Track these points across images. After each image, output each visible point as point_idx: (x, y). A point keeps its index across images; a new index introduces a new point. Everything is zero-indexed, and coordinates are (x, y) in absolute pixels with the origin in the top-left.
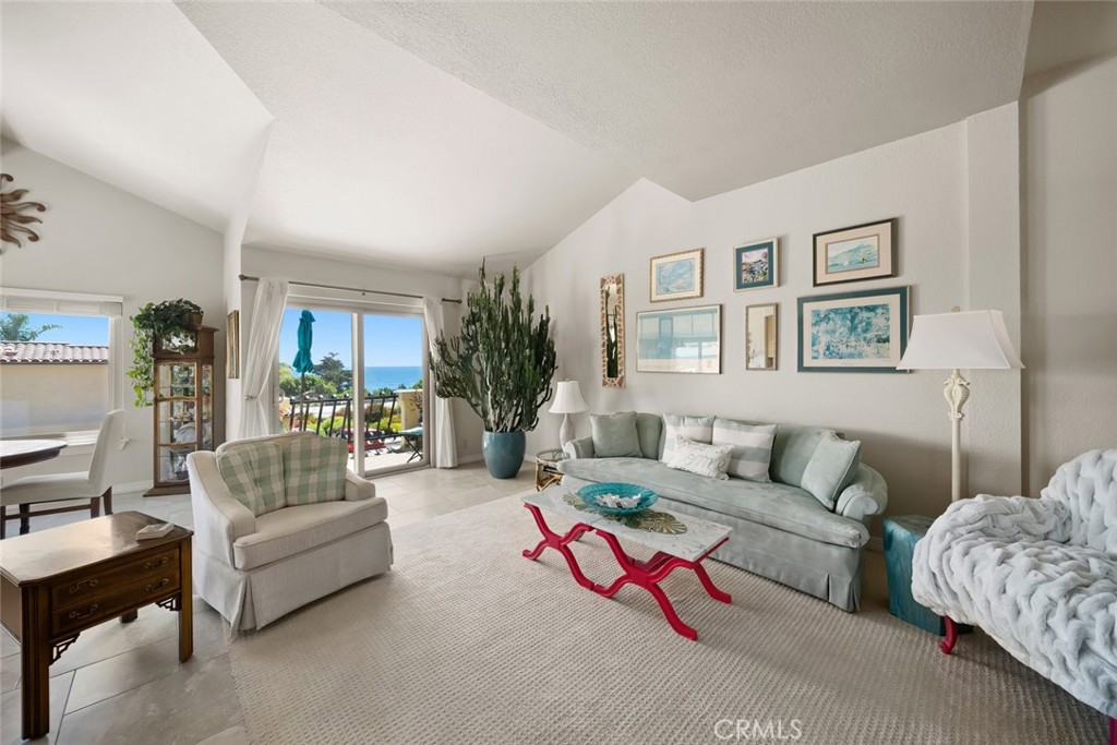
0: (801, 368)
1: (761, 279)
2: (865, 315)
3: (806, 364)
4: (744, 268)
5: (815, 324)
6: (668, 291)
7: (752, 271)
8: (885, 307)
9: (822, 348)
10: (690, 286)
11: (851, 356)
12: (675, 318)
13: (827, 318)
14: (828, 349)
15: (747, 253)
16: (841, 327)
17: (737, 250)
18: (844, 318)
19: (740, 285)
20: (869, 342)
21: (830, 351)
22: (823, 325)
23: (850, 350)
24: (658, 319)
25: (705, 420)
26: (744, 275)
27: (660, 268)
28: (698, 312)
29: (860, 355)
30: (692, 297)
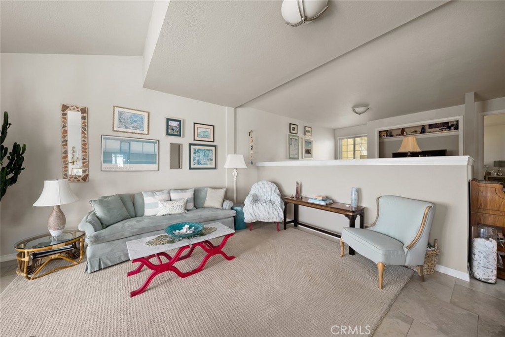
0: (190, 168)
1: (176, 133)
2: (207, 152)
3: (192, 167)
4: (169, 127)
5: (195, 153)
6: (126, 127)
7: (173, 129)
8: (212, 150)
9: (196, 161)
10: (141, 128)
11: (204, 164)
12: (132, 143)
13: (198, 152)
14: (198, 162)
15: (171, 122)
16: (202, 154)
17: (167, 119)
18: (202, 152)
19: (168, 134)
20: (208, 160)
21: (199, 163)
22: (197, 154)
23: (204, 162)
24: (119, 141)
25: (167, 191)
26: (170, 130)
27: (121, 114)
28: (146, 142)
29: (206, 164)
30: (144, 134)
